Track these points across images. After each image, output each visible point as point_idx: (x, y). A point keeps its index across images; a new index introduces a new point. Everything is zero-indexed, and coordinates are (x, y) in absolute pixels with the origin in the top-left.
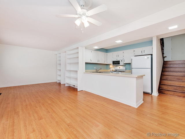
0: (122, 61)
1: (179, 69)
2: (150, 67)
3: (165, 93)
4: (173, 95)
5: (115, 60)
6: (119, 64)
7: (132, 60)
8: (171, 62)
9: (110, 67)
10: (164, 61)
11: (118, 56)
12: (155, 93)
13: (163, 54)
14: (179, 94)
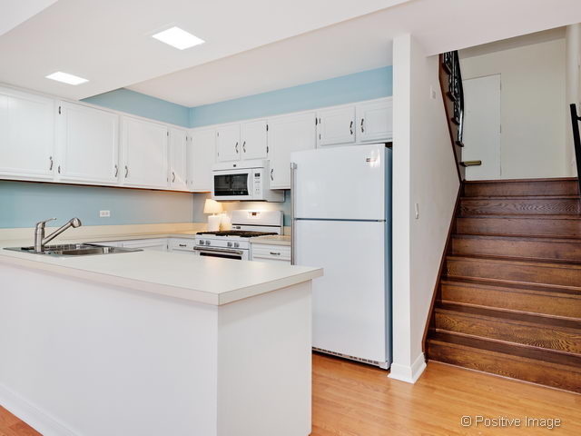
0: (258, 175)
1: (523, 221)
2: (382, 215)
3: (458, 358)
4: (492, 370)
5: (226, 169)
6: (246, 193)
7: (294, 168)
8: (494, 188)
9: (206, 211)
10: (464, 184)
11: (240, 148)
12: (408, 366)
13: (457, 144)
14: (520, 366)
